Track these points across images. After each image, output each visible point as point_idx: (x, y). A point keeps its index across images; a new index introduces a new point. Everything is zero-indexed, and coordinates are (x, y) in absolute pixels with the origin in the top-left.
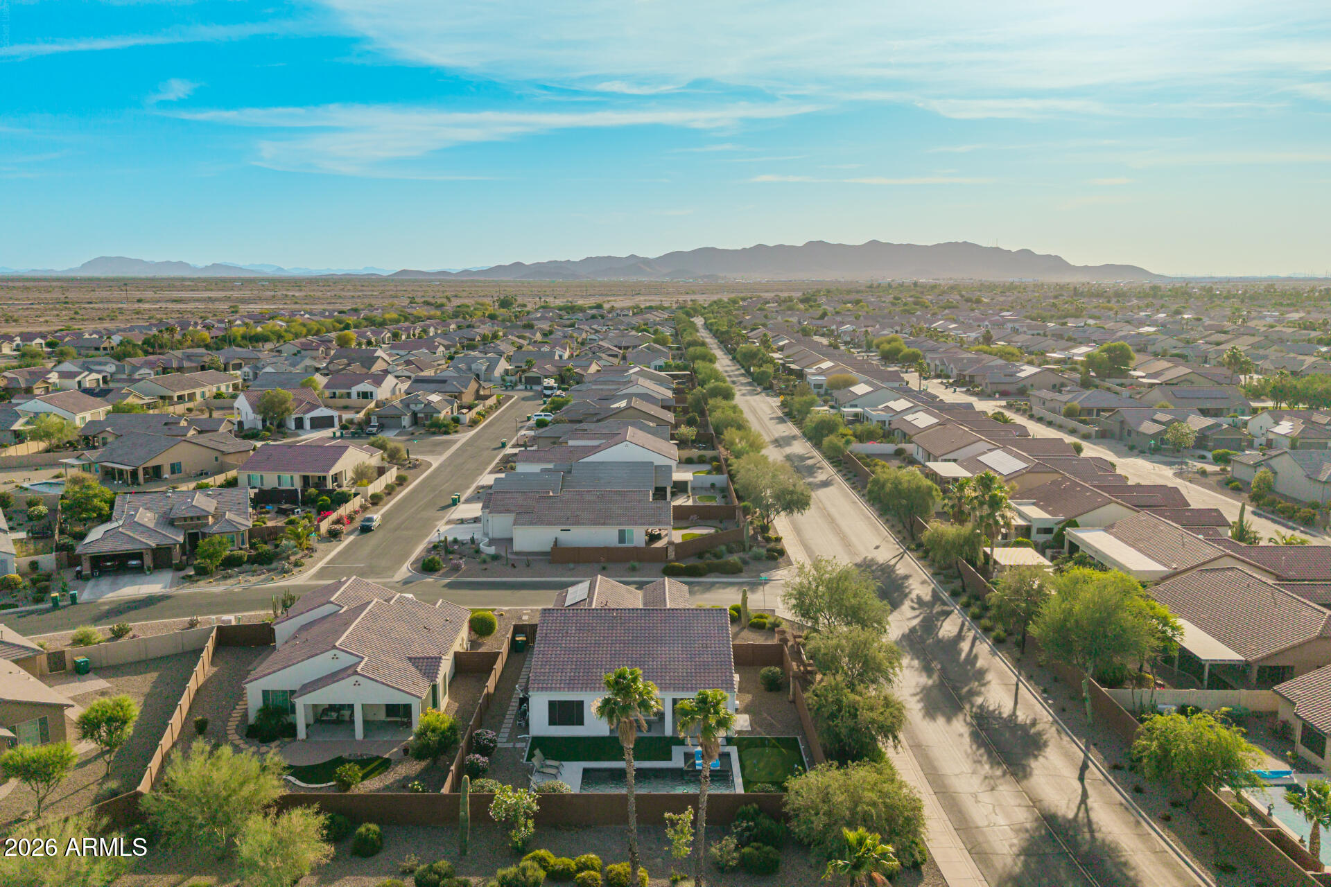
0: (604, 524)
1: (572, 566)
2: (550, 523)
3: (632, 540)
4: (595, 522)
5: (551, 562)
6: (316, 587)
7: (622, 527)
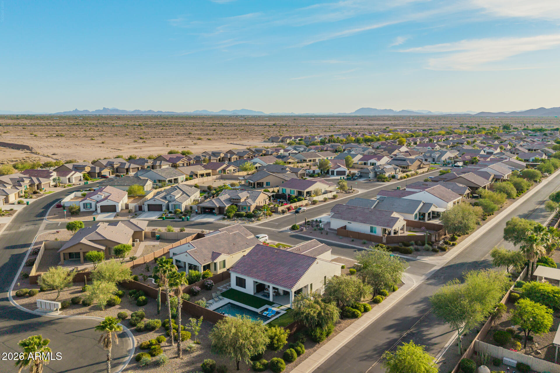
0: (364, 223)
1: (341, 237)
2: (344, 219)
3: (375, 232)
4: (362, 222)
5: (337, 234)
6: (256, 228)
7: (372, 226)
